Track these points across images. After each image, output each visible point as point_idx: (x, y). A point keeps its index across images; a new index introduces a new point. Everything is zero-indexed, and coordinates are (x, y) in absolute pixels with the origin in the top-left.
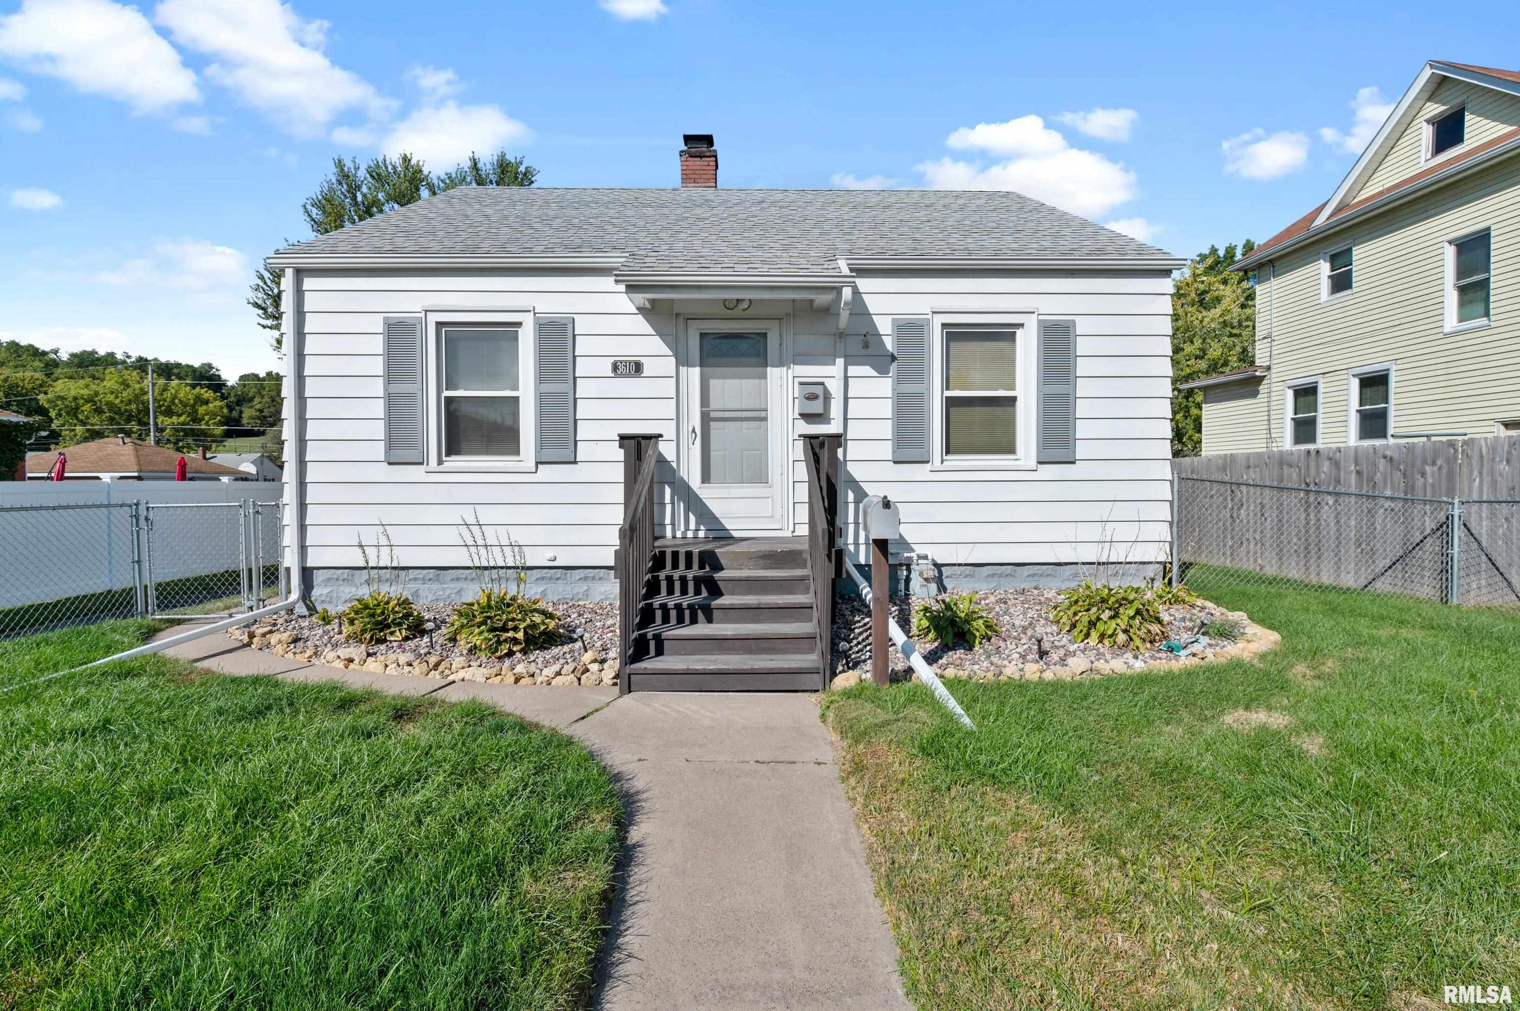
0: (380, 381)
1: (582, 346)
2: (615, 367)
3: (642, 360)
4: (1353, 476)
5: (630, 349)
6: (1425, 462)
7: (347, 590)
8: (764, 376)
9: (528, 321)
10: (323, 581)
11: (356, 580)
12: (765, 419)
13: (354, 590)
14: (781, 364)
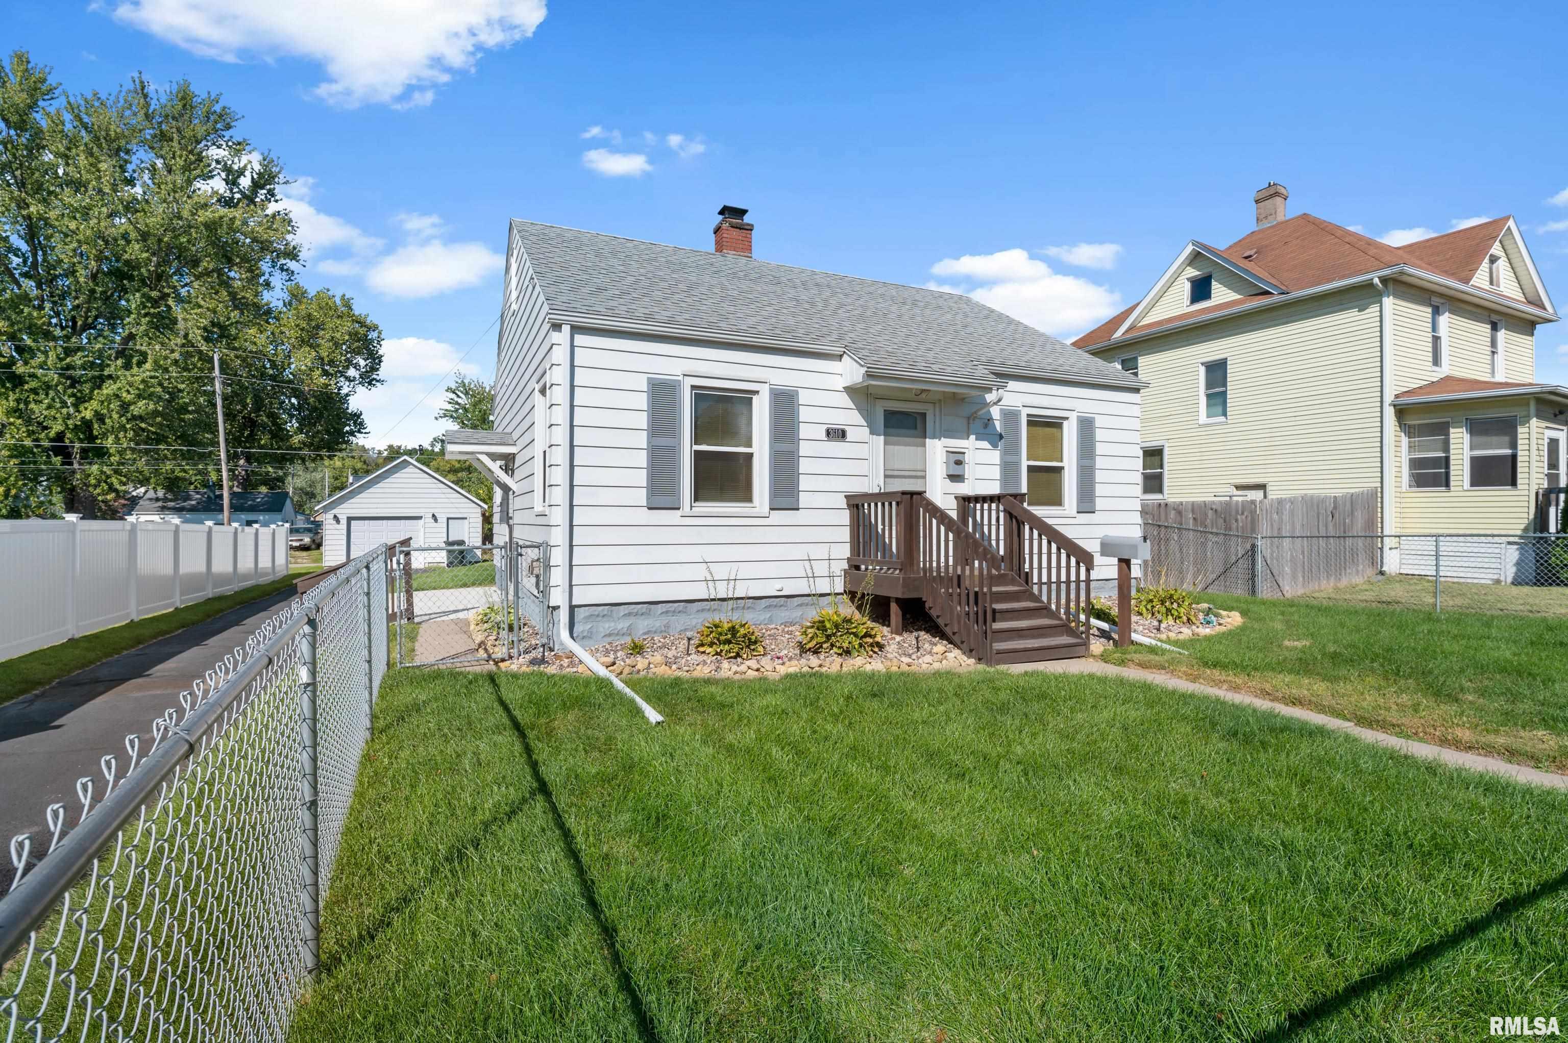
0: (644, 434)
1: (804, 414)
2: (828, 433)
3: (846, 428)
4: (1191, 521)
5: (839, 419)
6: (1237, 512)
7: (607, 625)
8: (924, 445)
9: (765, 391)
10: (585, 618)
11: (615, 615)
12: (924, 477)
13: (612, 624)
14: (934, 437)
